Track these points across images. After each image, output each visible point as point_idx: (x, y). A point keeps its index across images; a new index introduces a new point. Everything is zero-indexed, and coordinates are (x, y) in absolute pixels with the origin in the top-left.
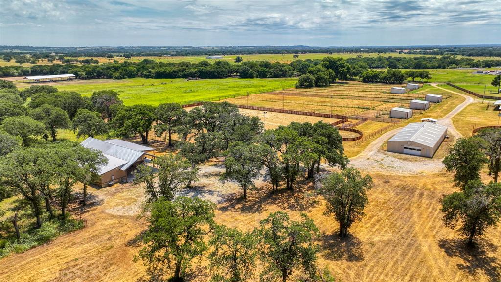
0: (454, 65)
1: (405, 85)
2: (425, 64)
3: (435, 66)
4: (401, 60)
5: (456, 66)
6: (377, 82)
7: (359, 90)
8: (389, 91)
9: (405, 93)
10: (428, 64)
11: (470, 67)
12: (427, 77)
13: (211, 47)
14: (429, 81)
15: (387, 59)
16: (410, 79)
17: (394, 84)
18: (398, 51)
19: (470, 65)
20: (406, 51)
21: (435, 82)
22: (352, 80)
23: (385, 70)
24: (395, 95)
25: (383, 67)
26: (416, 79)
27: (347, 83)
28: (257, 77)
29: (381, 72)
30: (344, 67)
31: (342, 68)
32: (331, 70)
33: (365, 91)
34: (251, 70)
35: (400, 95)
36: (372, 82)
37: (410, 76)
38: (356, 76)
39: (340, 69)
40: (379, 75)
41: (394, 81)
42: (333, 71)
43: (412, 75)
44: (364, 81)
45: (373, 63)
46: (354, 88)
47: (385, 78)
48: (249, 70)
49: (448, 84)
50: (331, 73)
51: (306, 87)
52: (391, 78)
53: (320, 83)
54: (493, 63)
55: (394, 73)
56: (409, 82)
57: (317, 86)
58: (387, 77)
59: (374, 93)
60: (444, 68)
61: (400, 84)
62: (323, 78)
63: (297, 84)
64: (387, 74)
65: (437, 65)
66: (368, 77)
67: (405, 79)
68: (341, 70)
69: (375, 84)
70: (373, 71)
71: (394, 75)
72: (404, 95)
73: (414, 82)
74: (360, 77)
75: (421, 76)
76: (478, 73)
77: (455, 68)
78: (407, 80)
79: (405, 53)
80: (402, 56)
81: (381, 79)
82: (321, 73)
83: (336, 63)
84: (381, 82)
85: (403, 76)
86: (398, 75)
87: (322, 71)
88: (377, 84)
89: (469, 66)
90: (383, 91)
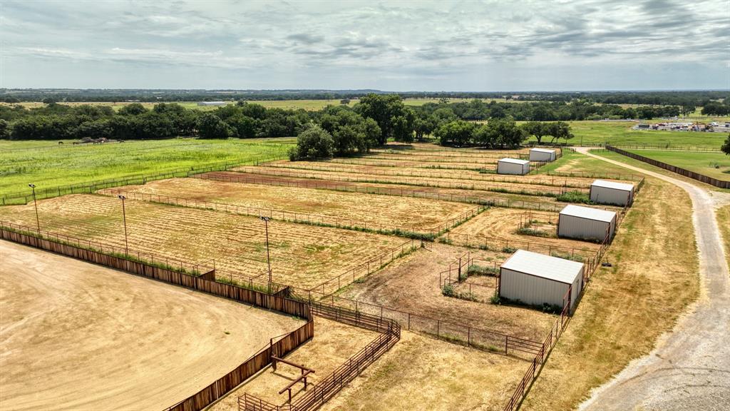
0: (596, 115)
1: (525, 151)
2: (550, 113)
3: (566, 115)
4: (510, 107)
5: (599, 116)
6: (469, 146)
7: (426, 165)
8: (493, 168)
9: (528, 172)
10: (555, 113)
11: (621, 118)
12: (565, 133)
13: (232, 91)
14: (569, 141)
15: (489, 106)
16: (533, 138)
17: (502, 148)
18: (505, 97)
19: (620, 114)
20: (517, 97)
21: (582, 145)
22: (422, 141)
23: (485, 123)
24: (507, 178)
25: (482, 118)
26: (544, 139)
27: (411, 148)
28: (234, 136)
29: (476, 125)
30: (402, 114)
31: (397, 117)
32: (371, 121)
33: (439, 168)
34: (221, 122)
35: (520, 179)
36: (461, 145)
37: (532, 133)
38: (428, 133)
39: (394, 118)
40: (471, 130)
41: (502, 143)
42: (376, 123)
43: (538, 132)
44: (444, 143)
45: (465, 111)
46: (418, 158)
47: (484, 137)
48: (218, 123)
49: (609, 148)
50: (373, 127)
51: (314, 158)
52: (495, 136)
53: (345, 148)
54: (655, 112)
55: (502, 126)
56: (532, 144)
57: (338, 155)
58: (489, 134)
59: (457, 174)
60: (581, 119)
61: (515, 148)
62: (351, 138)
63: (292, 149)
64: (488, 128)
65: (570, 114)
66: (450, 135)
67: (525, 139)
68: (395, 121)
69: (464, 150)
70: (461, 124)
71: (502, 130)
72: (530, 179)
73: (541, 144)
74: (437, 135)
75: (554, 132)
76: (640, 126)
77: (597, 119)
78: (527, 142)
79: (515, 99)
80: (511, 101)
81: (477, 139)
82: (346, 126)
83: (386, 107)
84: (477, 145)
85: (519, 133)
86: (509, 131)
87: (351, 123)
88: (469, 150)
89: (619, 117)
90: (479, 166)
